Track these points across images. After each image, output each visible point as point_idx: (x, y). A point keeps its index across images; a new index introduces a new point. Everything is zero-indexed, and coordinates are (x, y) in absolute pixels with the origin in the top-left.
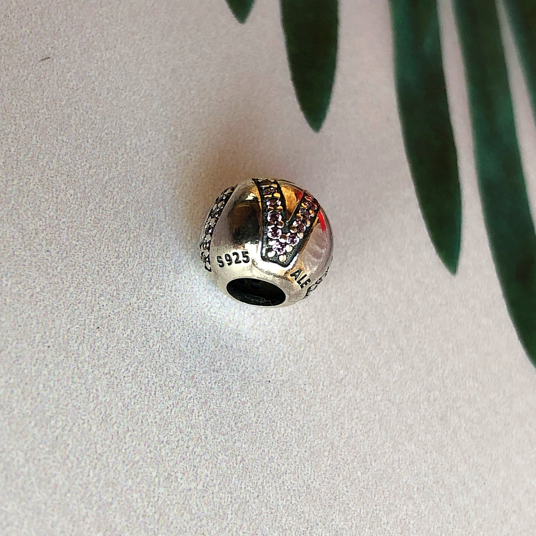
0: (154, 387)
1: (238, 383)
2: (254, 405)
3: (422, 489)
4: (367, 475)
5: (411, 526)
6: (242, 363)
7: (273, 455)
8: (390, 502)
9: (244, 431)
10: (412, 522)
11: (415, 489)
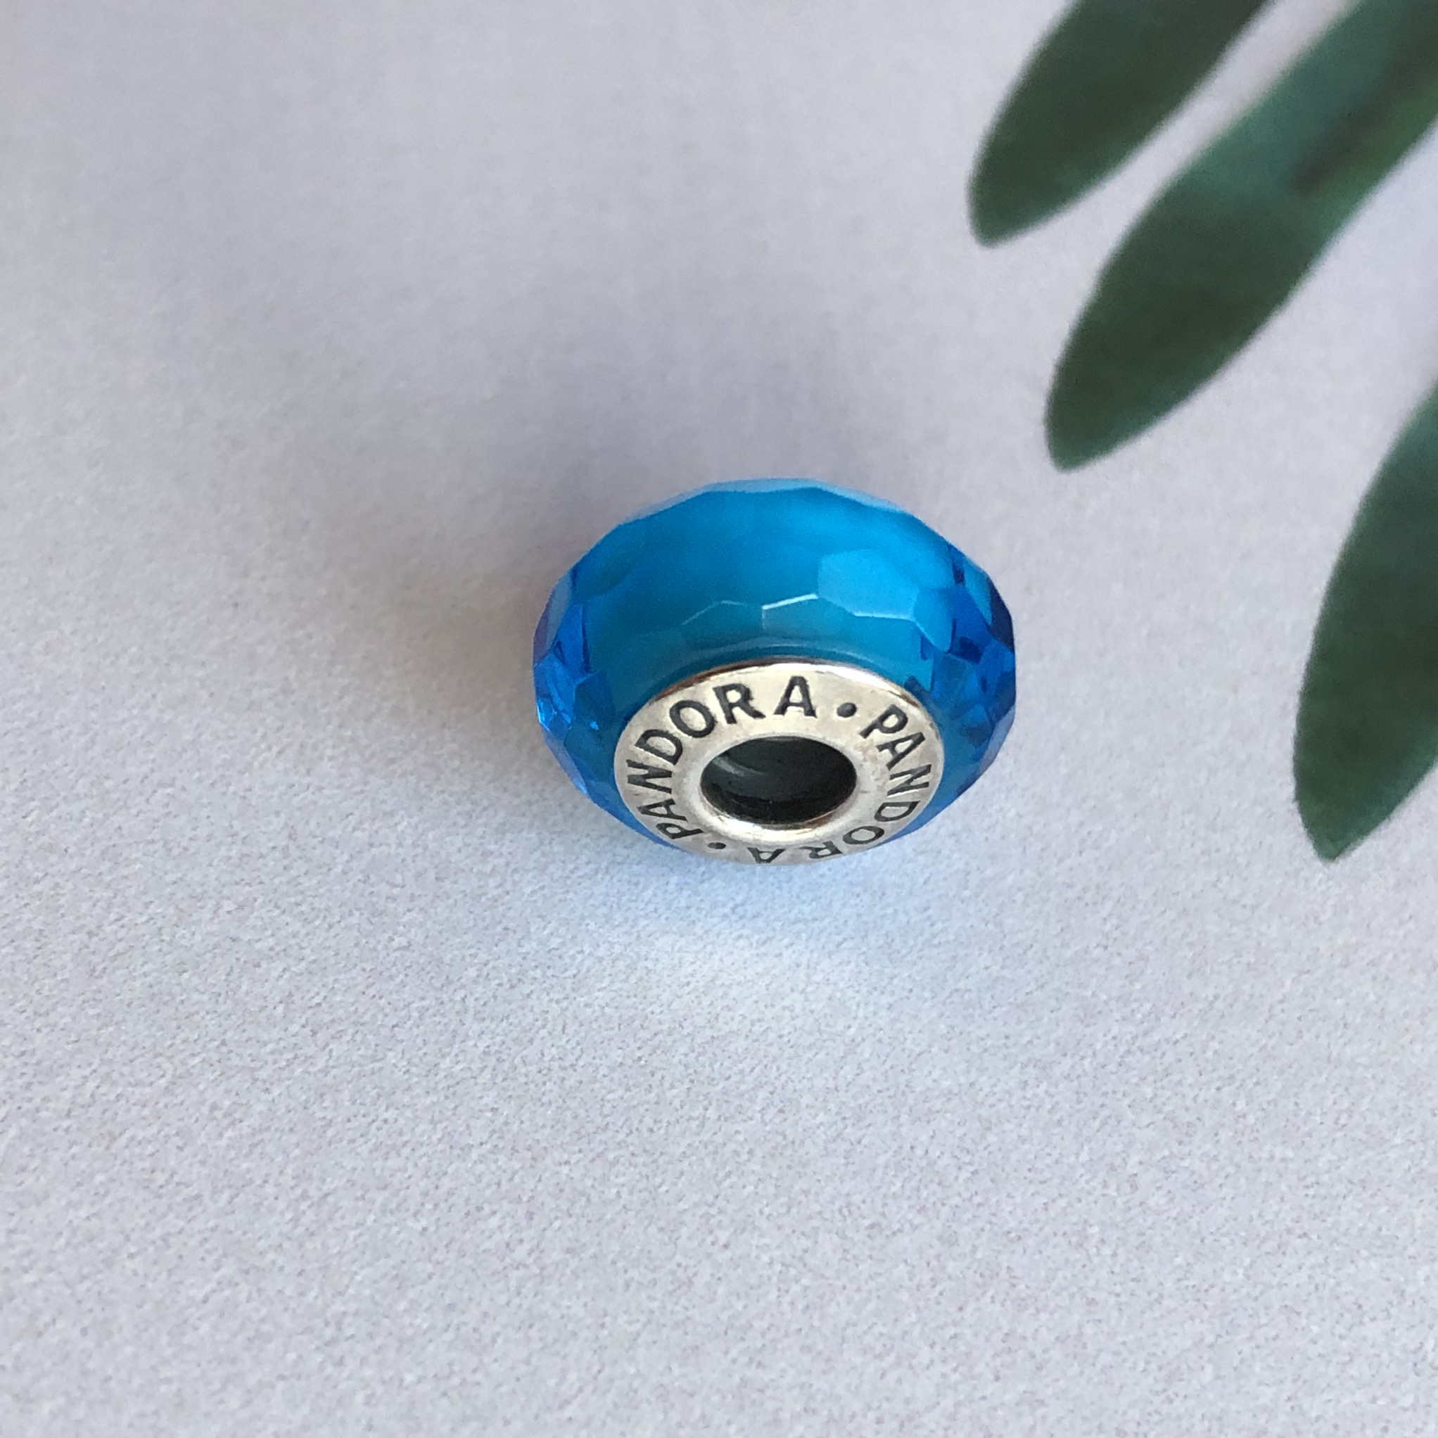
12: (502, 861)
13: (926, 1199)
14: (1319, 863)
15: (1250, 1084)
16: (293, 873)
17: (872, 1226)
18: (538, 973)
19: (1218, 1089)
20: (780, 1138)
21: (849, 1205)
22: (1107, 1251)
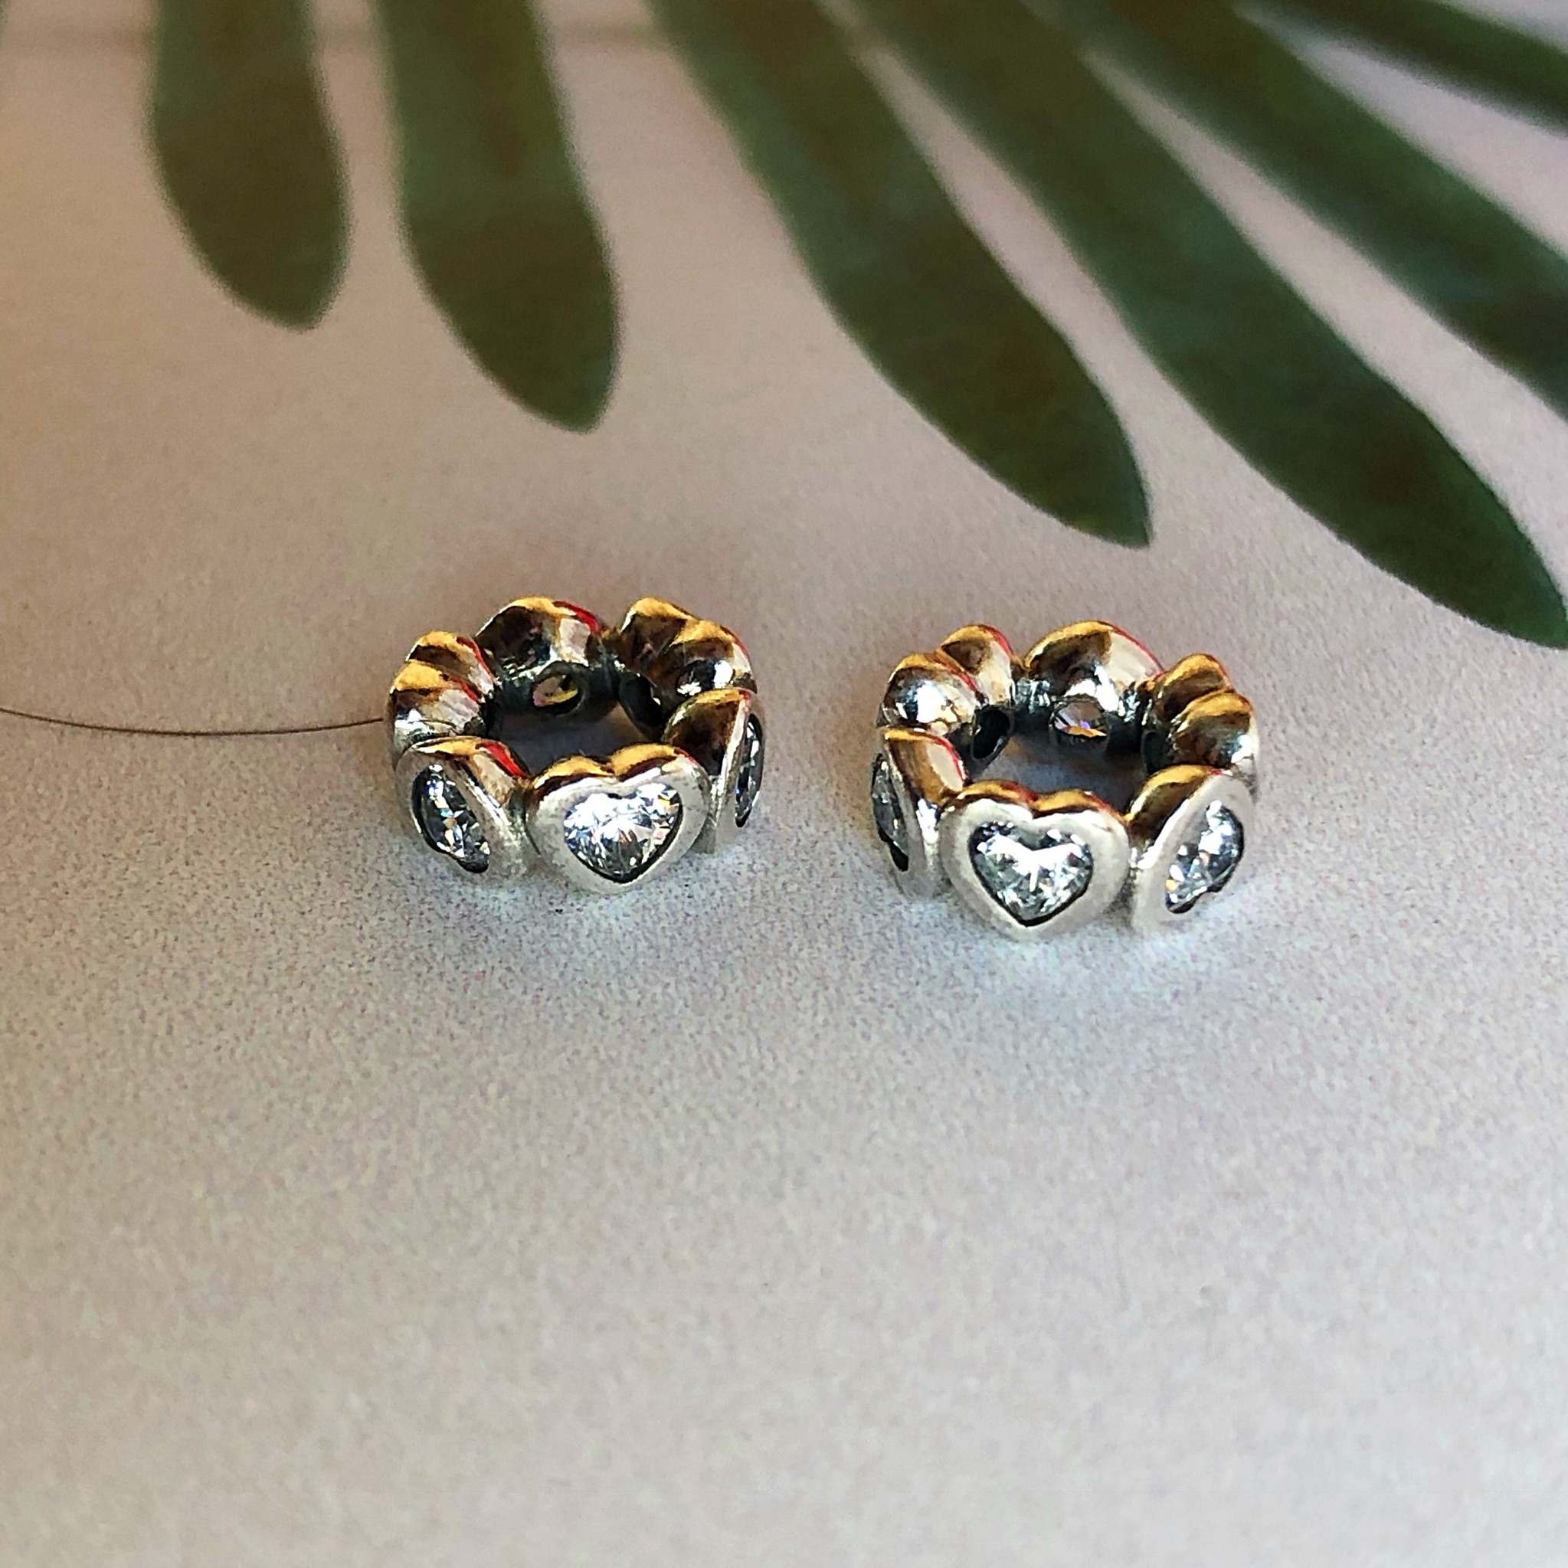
0: (163, 1021)
1: (450, 941)
2: (517, 969)
3: (1192, 992)
4: (973, 1012)
5: (1182, 1081)
6: (456, 899)
7: (614, 1054)
8: (1080, 1046)
9: (497, 1030)
10: (1181, 1069)
11: (1168, 997)
12: (500, 972)
13: (1187, 948)
14: (1141, 553)
15: (1300, 713)
16: (316, 1110)
17: (1176, 994)
18: (651, 1025)
19: (1284, 731)
20: (1018, 993)
21: (1135, 995)
22: (1361, 885)
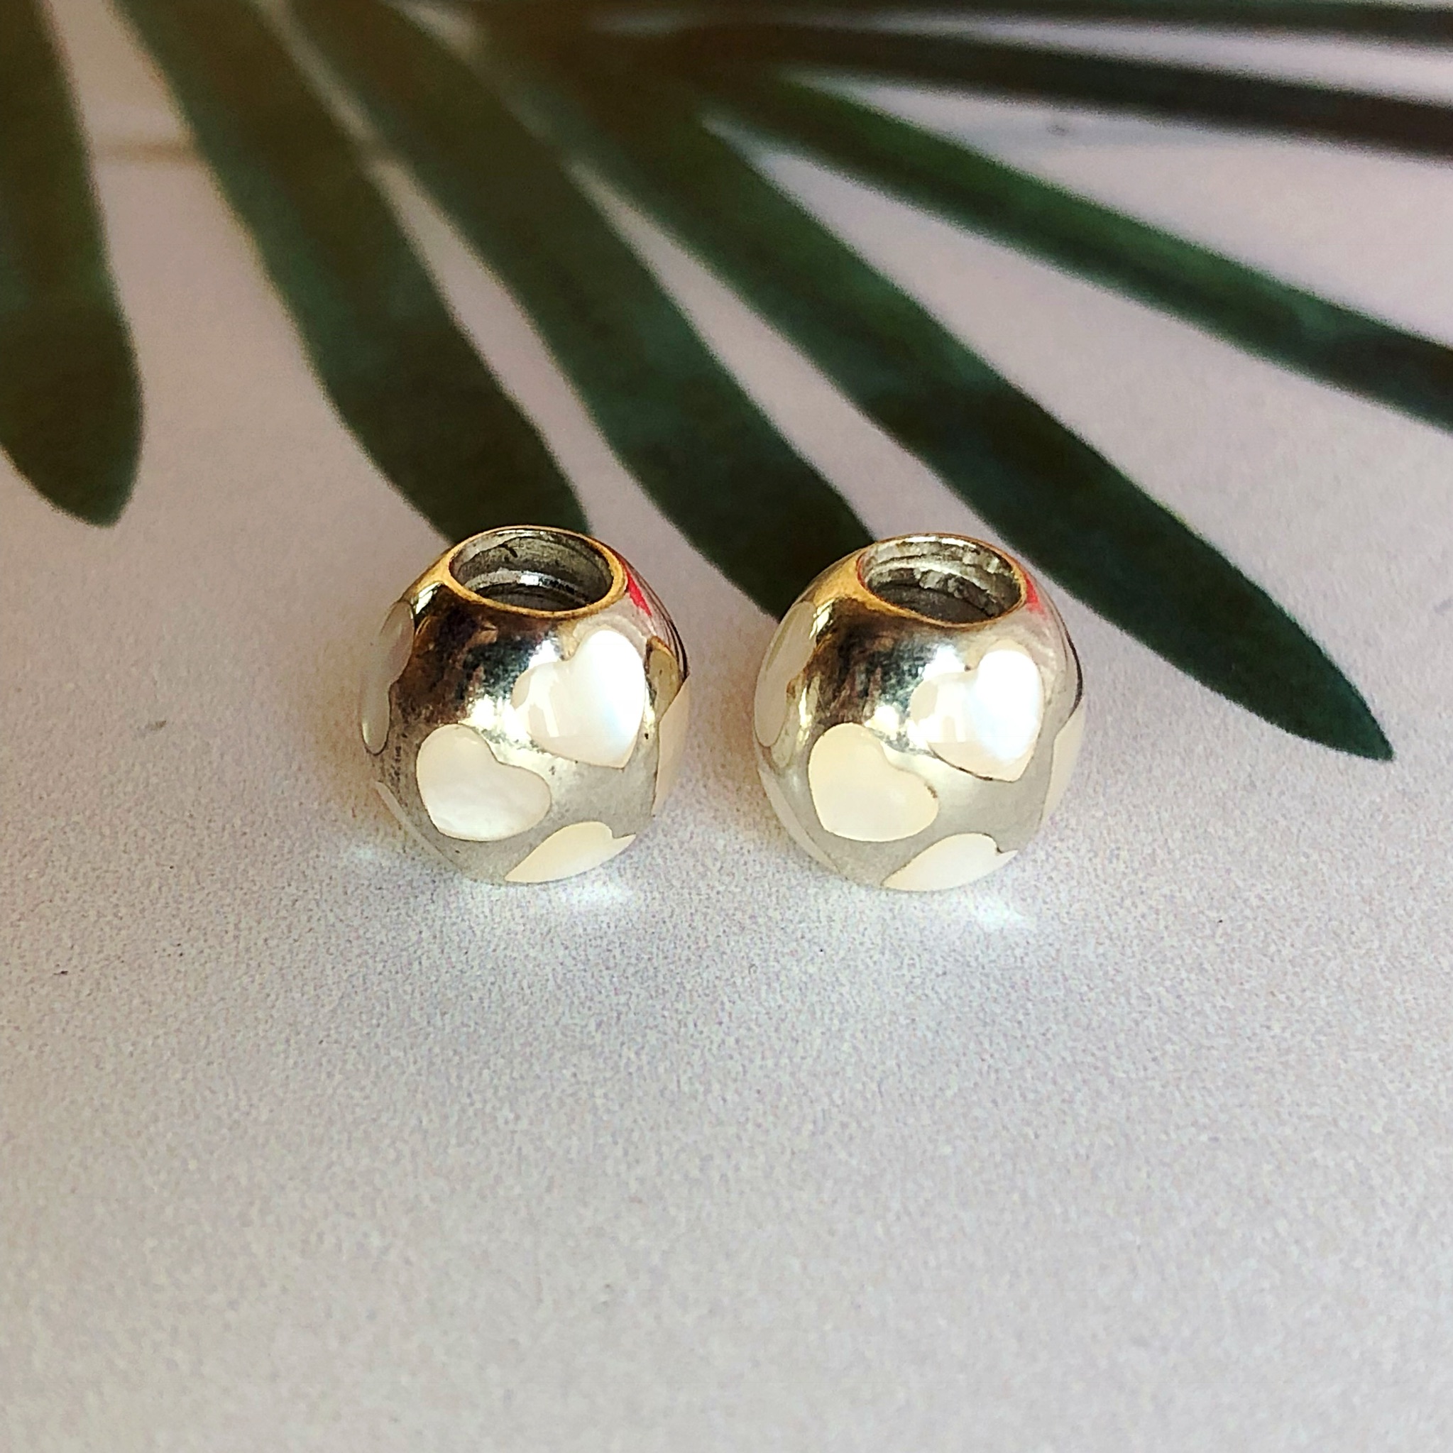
2: (24, 1028)
3: (613, 1021)
4: (425, 1048)
8: (515, 1075)
10: (599, 1091)
11: (592, 1027)
